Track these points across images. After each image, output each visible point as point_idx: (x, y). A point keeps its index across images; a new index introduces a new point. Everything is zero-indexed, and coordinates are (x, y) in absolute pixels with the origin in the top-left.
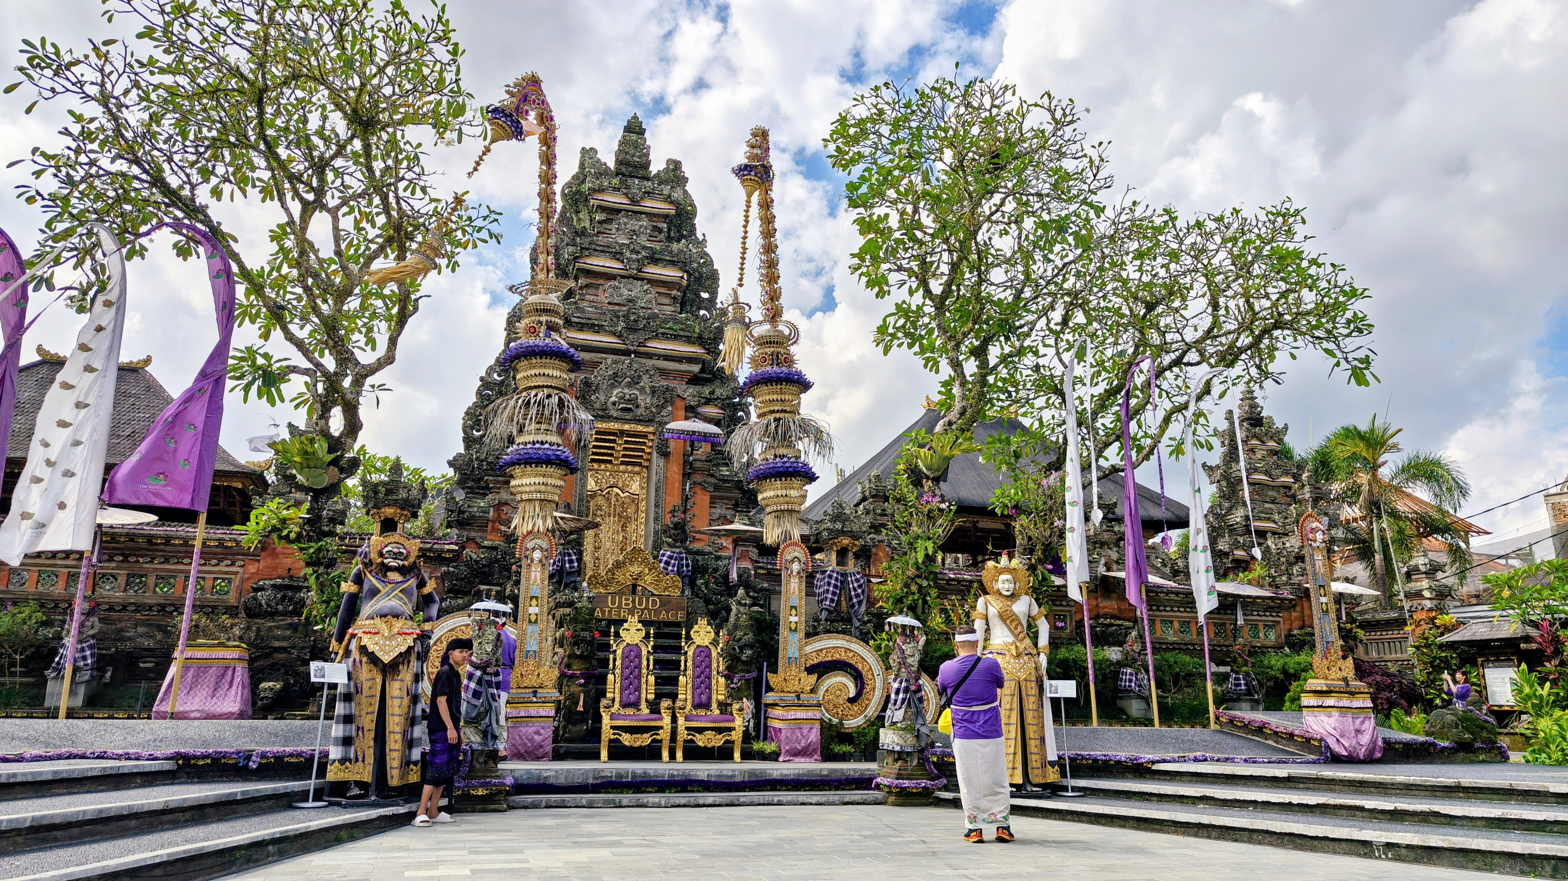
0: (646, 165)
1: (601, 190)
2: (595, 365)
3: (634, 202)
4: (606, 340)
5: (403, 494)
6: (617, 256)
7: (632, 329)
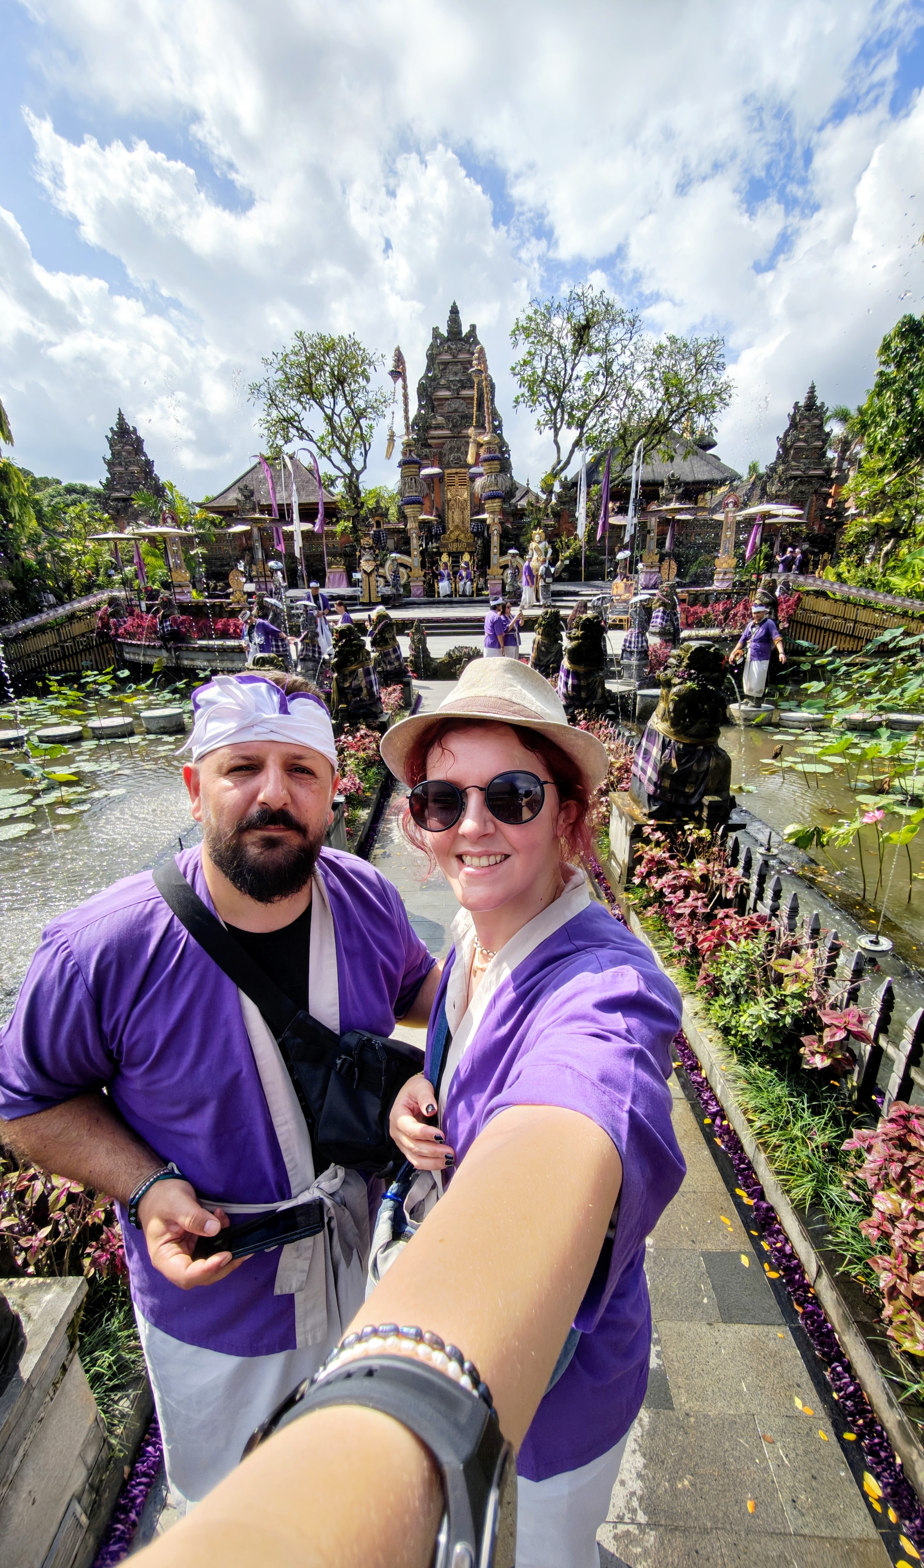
0: (460, 332)
1: (440, 354)
2: (444, 444)
3: (454, 357)
4: (446, 432)
5: (380, 511)
6: (448, 388)
7: (454, 426)
